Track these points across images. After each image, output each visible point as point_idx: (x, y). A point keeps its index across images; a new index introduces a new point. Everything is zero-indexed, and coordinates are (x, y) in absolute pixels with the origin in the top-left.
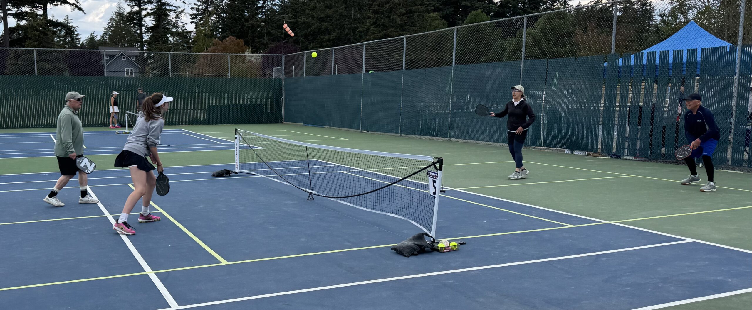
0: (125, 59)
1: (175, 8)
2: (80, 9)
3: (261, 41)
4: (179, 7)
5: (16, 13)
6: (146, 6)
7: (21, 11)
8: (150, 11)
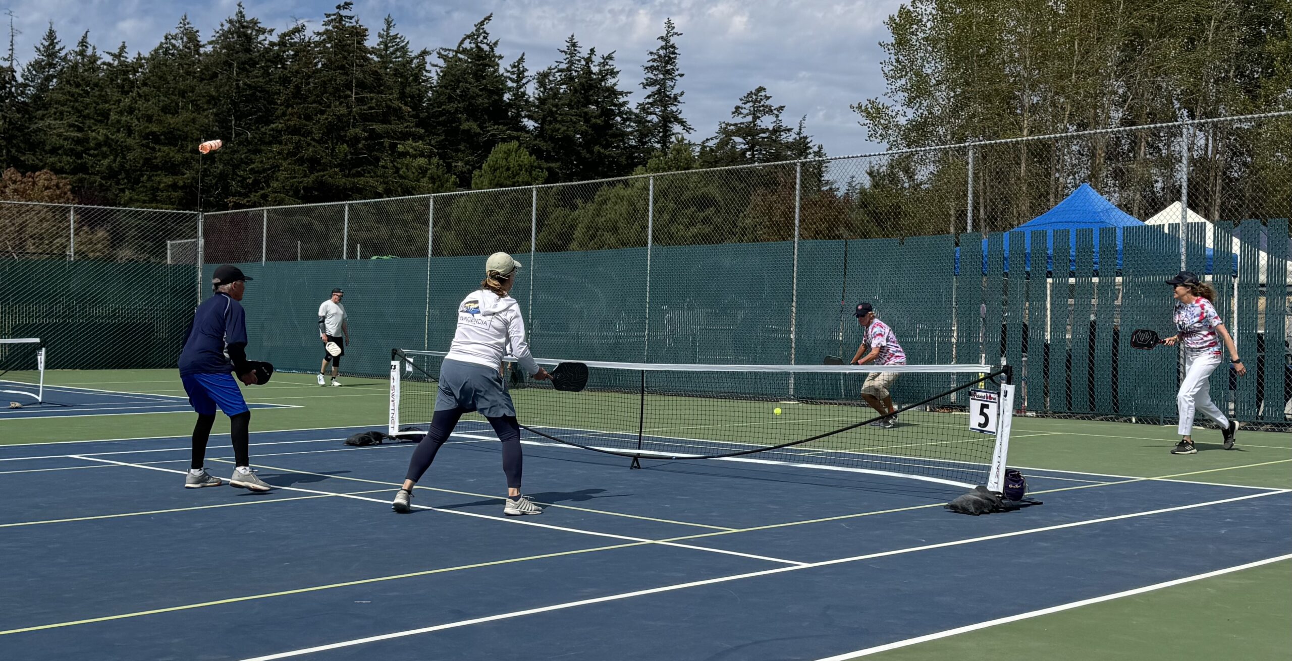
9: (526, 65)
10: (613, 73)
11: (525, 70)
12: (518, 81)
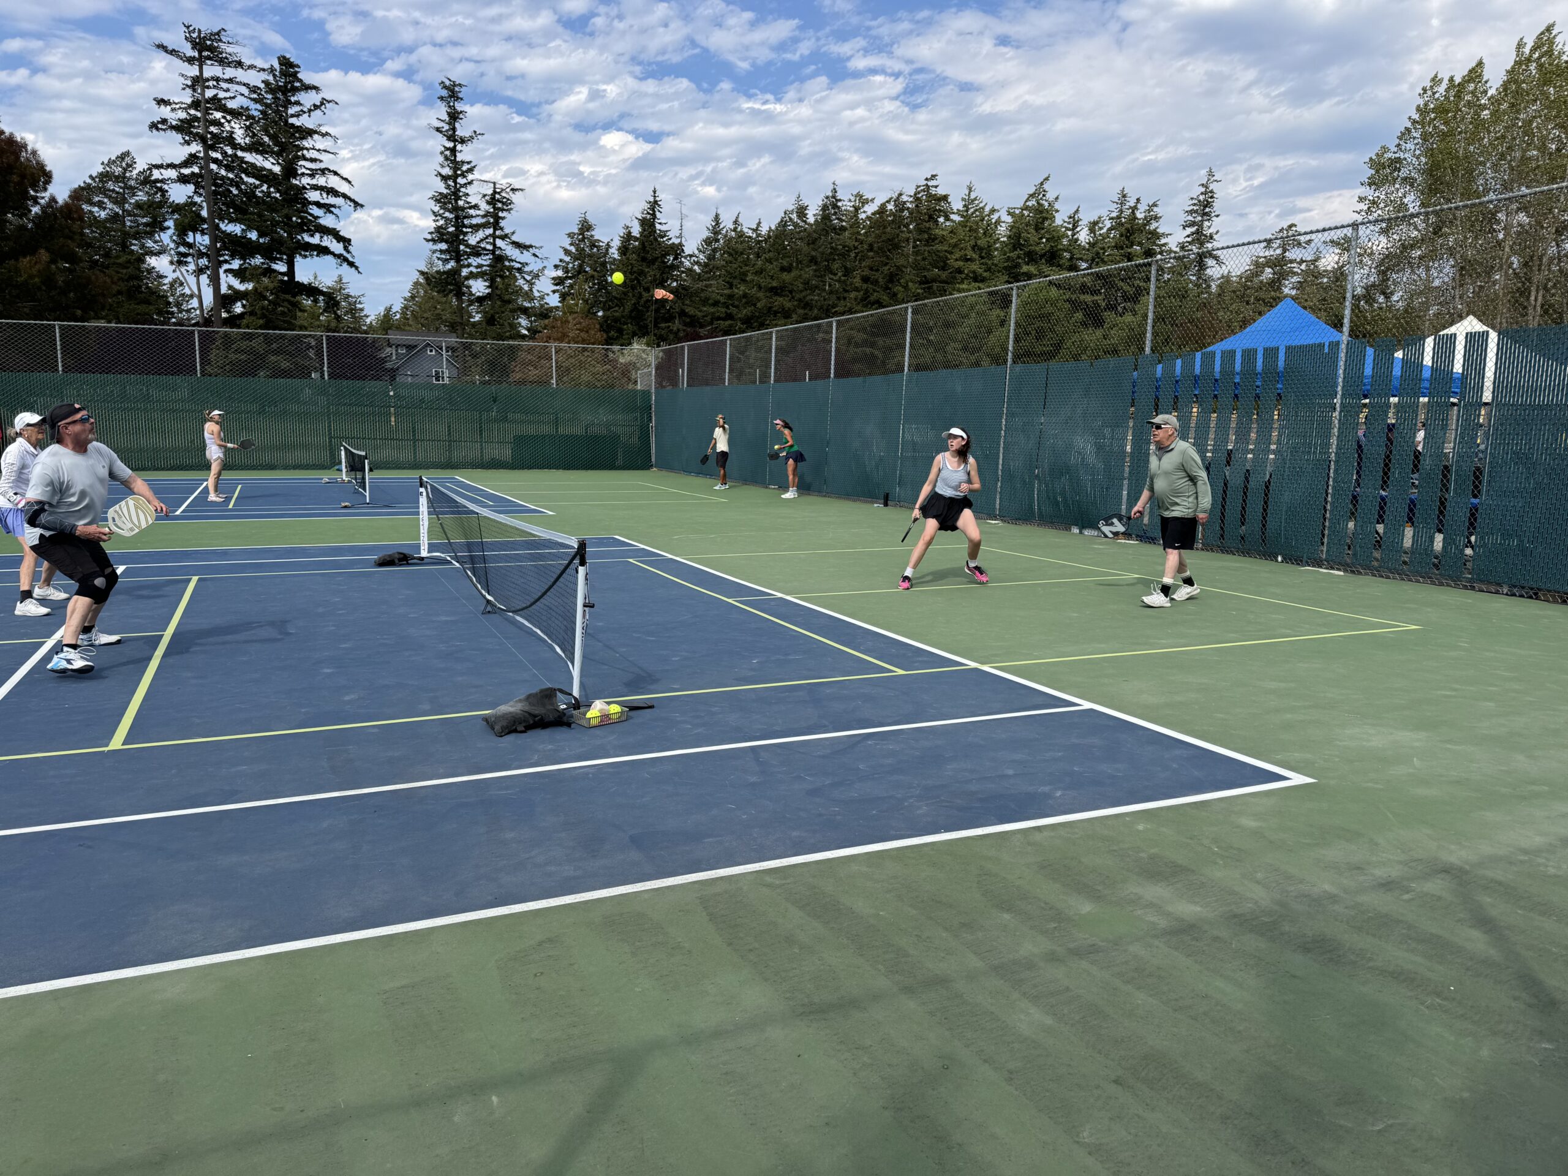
0: (434, 353)
1: (519, 266)
2: (351, 264)
3: (669, 327)
4: (527, 264)
5: (240, 268)
6: (469, 261)
7: (250, 264)
8: (474, 270)
9: (1080, 215)
10: (1156, 218)
12: (1073, 230)
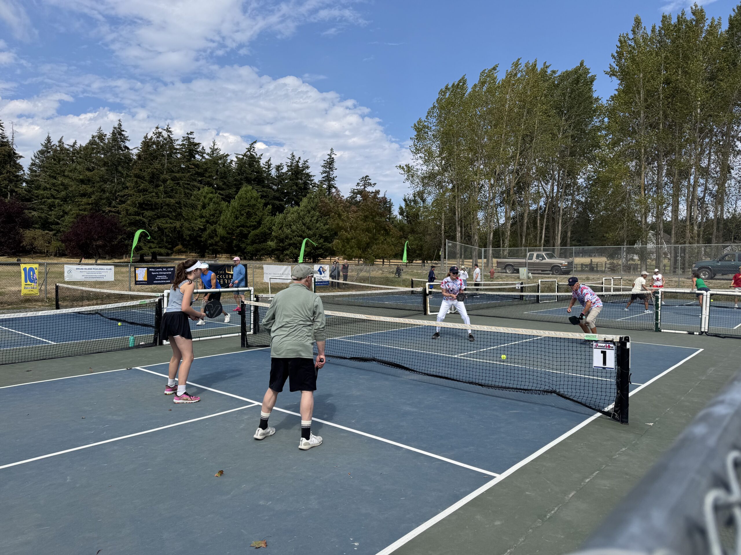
11: (271, 164)
